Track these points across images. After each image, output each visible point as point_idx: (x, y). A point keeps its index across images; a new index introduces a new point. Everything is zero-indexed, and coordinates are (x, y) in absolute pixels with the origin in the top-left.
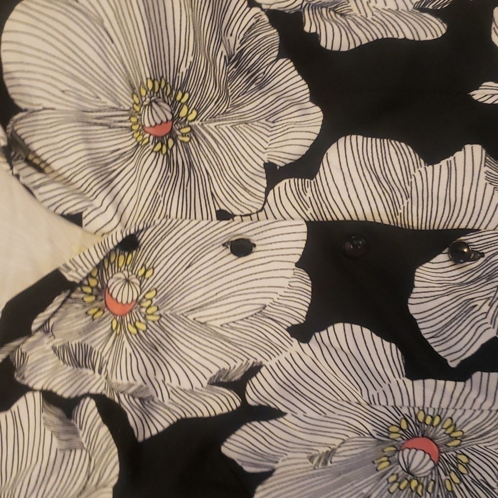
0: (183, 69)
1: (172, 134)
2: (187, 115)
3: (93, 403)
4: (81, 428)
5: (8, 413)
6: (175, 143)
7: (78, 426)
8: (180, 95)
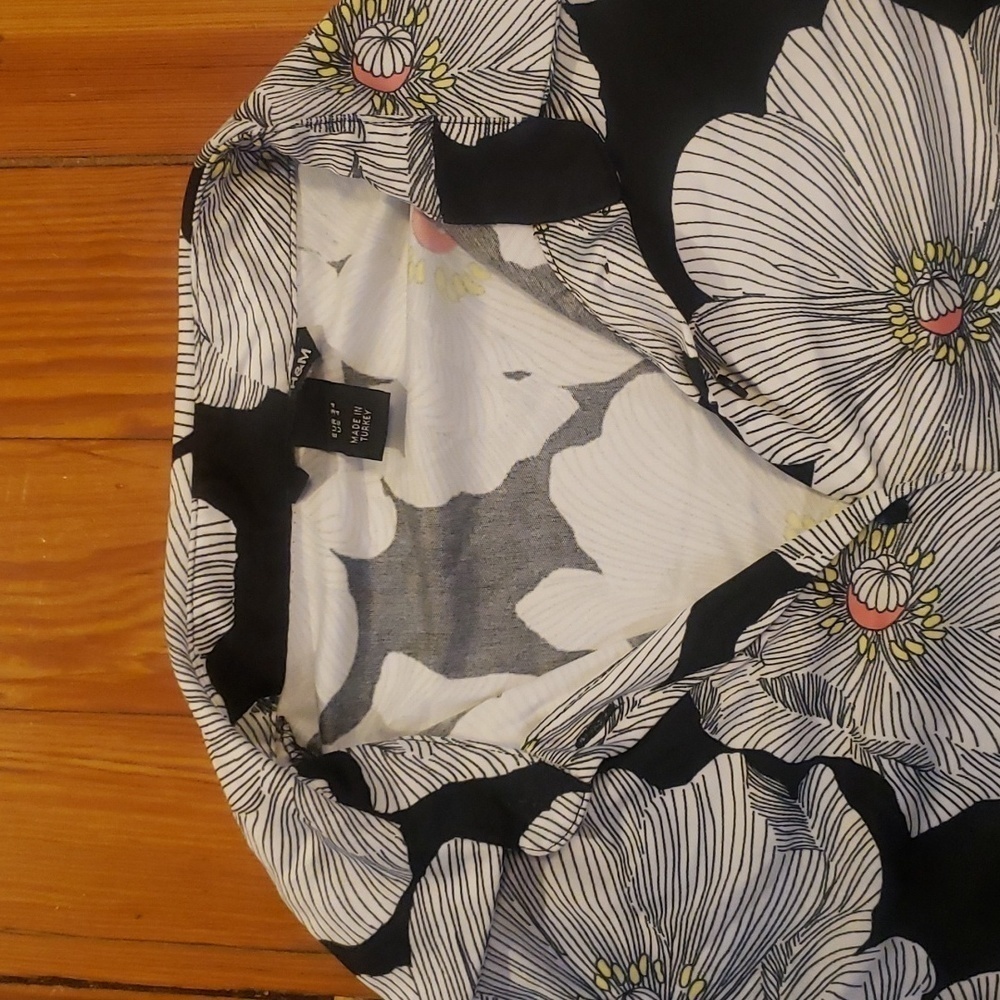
0: (978, 223)
1: (962, 331)
2: (986, 298)
3: (829, 774)
4: (810, 814)
5: (688, 787)
6: (968, 344)
7: (805, 810)
8: (974, 264)
